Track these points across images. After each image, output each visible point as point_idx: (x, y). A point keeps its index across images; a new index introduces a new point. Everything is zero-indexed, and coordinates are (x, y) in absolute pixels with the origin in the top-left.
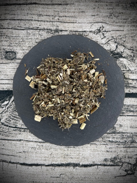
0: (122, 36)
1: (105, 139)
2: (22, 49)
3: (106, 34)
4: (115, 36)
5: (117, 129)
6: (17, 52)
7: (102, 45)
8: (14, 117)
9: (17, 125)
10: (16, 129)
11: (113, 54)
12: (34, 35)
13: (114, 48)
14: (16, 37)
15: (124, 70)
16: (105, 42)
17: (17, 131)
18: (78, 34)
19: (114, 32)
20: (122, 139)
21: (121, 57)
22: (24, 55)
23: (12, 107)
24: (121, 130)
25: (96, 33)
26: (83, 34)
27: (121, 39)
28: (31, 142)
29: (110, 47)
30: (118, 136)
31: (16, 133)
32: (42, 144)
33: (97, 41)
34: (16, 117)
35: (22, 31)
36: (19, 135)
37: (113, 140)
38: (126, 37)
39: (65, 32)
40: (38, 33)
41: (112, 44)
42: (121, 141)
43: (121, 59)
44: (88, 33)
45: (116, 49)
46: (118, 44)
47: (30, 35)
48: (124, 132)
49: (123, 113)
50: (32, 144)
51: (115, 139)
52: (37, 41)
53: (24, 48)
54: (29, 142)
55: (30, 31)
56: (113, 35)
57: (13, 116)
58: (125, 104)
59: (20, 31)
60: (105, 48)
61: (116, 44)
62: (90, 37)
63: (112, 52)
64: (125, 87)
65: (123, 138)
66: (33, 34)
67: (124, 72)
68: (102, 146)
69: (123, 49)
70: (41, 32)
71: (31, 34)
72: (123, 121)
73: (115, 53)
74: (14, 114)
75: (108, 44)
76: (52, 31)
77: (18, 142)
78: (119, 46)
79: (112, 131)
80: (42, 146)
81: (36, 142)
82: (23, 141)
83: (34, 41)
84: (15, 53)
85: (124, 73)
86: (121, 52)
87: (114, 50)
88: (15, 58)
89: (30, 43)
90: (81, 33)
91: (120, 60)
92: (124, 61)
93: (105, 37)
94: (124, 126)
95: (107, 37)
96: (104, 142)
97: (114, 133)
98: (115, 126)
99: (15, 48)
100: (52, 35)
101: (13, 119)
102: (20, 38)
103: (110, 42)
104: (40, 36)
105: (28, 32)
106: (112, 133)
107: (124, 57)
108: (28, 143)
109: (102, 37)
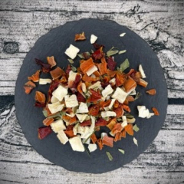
0: (165, 20)
1: (141, 161)
2: (26, 39)
3: (143, 17)
4: (156, 19)
5: (158, 147)
6: (20, 43)
7: (137, 32)
8: (18, 131)
9: (22, 141)
10: (21, 147)
11: (152, 44)
12: (43, 18)
13: (154, 36)
14: (18, 23)
15: (167, 67)
16: (142, 28)
17: (22, 150)
18: (103, 17)
19: (154, 13)
20: (164, 161)
21: (164, 48)
22: (29, 47)
23: (14, 118)
24: (163, 148)
25: (129, 14)
26: (110, 16)
27: (164, 23)
28: (41, 165)
29: (148, 34)
30: (159, 156)
31: (21, 152)
32: (56, 167)
33: (130, 26)
34: (19, 131)
35: (26, 14)
36: (25, 156)
37: (152, 162)
38: (170, 20)
39: (86, 14)
40: (48, 16)
41: (150, 31)
42: (163, 164)
43: (164, 52)
44: (118, 15)
45: (157, 38)
46: (160, 30)
47: (37, 20)
48: (167, 151)
49: (166, 126)
50: (43, 167)
51: (155, 161)
52: (47, 27)
53: (29, 37)
54: (39, 165)
55: (37, 14)
56: (152, 18)
57: (16, 130)
58: (168, 113)
59: (24, 14)
60: (142, 36)
61: (157, 31)
62: (120, 21)
63: (151, 42)
64: (169, 90)
65: (166, 159)
66: (41, 17)
67: (169, 69)
68: (137, 170)
69: (166, 38)
70: (53, 15)
71: (39, 18)
72: (165, 137)
73: (155, 43)
74: (17, 128)
75: (146, 31)
76: (67, 13)
77: (23, 165)
78: (160, 34)
79: (150, 150)
80: (56, 169)
81: (47, 164)
82: (31, 163)
83: (42, 28)
84: (17, 44)
85: (168, 71)
86: (164, 42)
87: (154, 38)
88: (17, 51)
89: (37, 30)
90: (108, 15)
91: (161, 53)
92: (169, 54)
93: (141, 21)
94: (168, 143)
95: (144, 21)
96: (140, 164)
97: (154, 152)
98: (155, 143)
99: (17, 37)
100: (67, 18)
101: (16, 134)
102: (24, 23)
103: (148, 28)
104: (51, 21)
105: (35, 15)
106: (152, 153)
107: (168, 49)
108: (37, 165)
109: (138, 20)
